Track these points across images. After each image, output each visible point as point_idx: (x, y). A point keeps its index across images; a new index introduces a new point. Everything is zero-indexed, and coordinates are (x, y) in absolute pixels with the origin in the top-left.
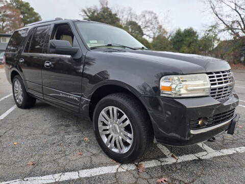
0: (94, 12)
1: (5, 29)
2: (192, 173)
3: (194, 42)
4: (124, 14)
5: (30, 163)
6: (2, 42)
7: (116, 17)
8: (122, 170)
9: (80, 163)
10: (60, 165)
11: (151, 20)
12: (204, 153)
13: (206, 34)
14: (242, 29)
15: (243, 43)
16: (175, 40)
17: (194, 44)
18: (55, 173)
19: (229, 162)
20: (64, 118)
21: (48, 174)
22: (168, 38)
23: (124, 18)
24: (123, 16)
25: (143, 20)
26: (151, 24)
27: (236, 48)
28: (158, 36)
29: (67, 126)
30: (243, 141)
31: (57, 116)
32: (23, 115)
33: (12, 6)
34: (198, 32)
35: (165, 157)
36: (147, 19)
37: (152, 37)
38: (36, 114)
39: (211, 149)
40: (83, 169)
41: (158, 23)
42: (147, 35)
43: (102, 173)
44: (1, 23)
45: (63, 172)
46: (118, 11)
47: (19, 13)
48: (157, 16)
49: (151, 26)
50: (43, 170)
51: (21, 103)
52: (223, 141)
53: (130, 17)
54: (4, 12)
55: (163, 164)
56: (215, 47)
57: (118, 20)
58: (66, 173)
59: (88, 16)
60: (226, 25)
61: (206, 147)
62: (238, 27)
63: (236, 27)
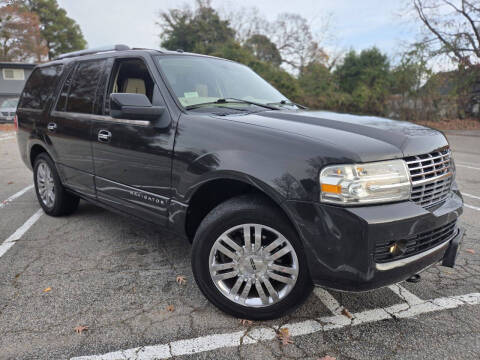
0: (185, 17)
1: (10, 52)
2: (380, 346)
3: (382, 76)
4: (243, 20)
5: (78, 328)
6: (5, 78)
7: (228, 27)
8: (251, 341)
9: (171, 328)
10: (135, 331)
11: (297, 32)
12: (404, 306)
13: (405, 61)
14: (475, 50)
15: (477, 77)
16: (344, 72)
17: (381, 81)
18: (126, 346)
19: (451, 325)
20: (136, 235)
21: (114, 349)
22: (330, 68)
23: (242, 30)
24: (241, 25)
25: (280, 31)
26: (297, 39)
27: (463, 88)
28: (310, 64)
29: (143, 252)
30: (476, 281)
31: (123, 231)
32: (57, 230)
33: (22, 6)
34: (388, 56)
35: (330, 314)
36: (288, 30)
37: (299, 65)
38: (82, 229)
39: (416, 298)
40: (178, 339)
41: (310, 38)
42: (289, 63)
43: (214, 347)
44: (2, 41)
45: (142, 345)
46: (231, 13)
47: (37, 20)
48: (307, 24)
49: (297, 44)
50: (104, 341)
51: (51, 205)
52: (438, 282)
53: (254, 27)
54: (8, 19)
55: (326, 328)
56: (421, 85)
57: (232, 33)
58: (147, 348)
59: (172, 25)
60: (445, 42)
61: (406, 294)
62: (467, 45)
63: (464, 46)
